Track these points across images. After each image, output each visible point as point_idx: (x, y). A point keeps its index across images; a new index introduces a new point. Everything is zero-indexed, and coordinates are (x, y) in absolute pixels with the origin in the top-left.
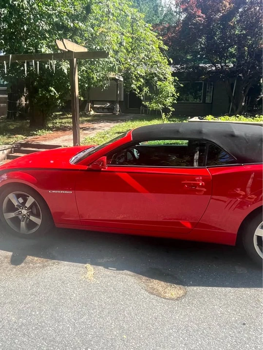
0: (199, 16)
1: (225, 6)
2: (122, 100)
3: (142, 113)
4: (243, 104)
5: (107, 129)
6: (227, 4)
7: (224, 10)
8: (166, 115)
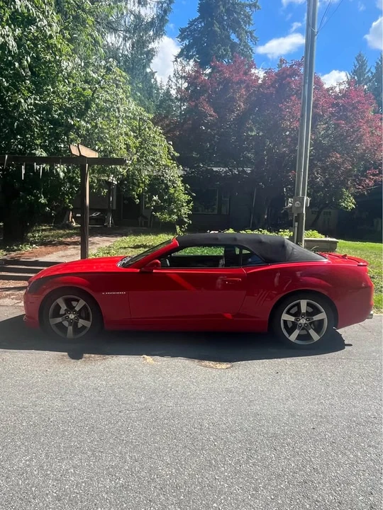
0: (211, 116)
1: (240, 106)
2: (114, 208)
3: (141, 226)
4: (266, 217)
5: (108, 244)
6: (242, 104)
7: (239, 110)
8: (181, 227)
